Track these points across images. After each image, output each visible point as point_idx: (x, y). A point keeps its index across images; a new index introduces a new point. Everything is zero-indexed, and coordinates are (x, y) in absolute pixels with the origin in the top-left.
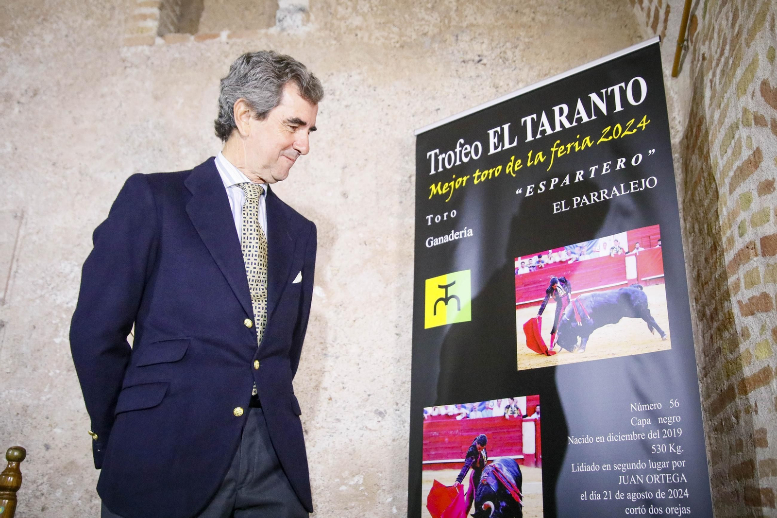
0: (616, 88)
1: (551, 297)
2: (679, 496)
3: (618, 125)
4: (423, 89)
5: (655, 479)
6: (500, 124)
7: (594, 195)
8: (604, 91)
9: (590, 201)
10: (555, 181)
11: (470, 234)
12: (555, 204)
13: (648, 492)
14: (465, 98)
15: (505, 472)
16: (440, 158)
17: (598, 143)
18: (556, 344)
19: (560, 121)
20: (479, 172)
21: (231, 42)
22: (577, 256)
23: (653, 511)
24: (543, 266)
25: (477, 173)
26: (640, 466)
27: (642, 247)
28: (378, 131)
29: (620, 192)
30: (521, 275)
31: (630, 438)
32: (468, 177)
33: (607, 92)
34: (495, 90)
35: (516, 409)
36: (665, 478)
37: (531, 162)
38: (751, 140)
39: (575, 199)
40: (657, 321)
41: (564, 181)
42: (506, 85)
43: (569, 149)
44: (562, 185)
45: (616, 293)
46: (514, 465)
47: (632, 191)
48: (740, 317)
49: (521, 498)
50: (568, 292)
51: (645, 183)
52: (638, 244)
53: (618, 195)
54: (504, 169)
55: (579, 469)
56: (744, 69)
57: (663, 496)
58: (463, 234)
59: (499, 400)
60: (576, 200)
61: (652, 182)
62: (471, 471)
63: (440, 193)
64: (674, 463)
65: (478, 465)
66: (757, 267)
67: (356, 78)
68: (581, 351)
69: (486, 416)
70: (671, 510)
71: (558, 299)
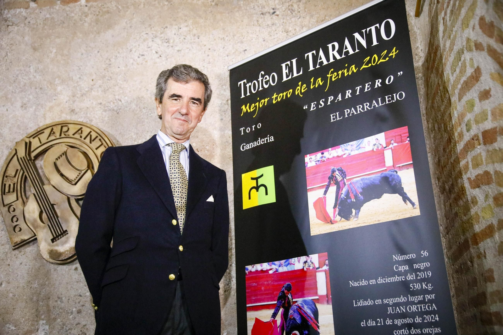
0: (373, 28)
1: (332, 182)
2: (432, 319)
3: (375, 56)
4: (234, 36)
5: (414, 308)
6: (290, 59)
7: (360, 107)
8: (364, 31)
9: (357, 111)
10: (331, 98)
11: (272, 140)
12: (331, 115)
13: (409, 318)
14: (264, 41)
15: (306, 308)
16: (248, 85)
17: (361, 70)
18: (338, 216)
19: (333, 54)
20: (276, 95)
21: (89, 5)
22: (350, 152)
23: (413, 331)
24: (325, 160)
26: (402, 299)
27: (396, 143)
29: (378, 104)
30: (310, 167)
31: (394, 280)
32: (269, 98)
33: (366, 31)
34: (286, 34)
35: (311, 263)
36: (421, 307)
37: (313, 86)
38: (473, 61)
39: (346, 111)
40: (409, 195)
41: (338, 98)
42: (294, 30)
43: (340, 75)
44: (336, 101)
45: (378, 176)
46: (312, 303)
47: (387, 103)
48: (470, 190)
49: (318, 327)
50: (344, 178)
51: (396, 97)
52: (392, 141)
53: (377, 106)
54: (294, 92)
55: (359, 304)
56: (467, 8)
57: (420, 320)
58: (267, 140)
59: (299, 258)
61: (401, 96)
62: (281, 310)
63: (249, 111)
64: (427, 297)
65: (286, 305)
66: (480, 153)
67: (184, 29)
68: (356, 219)
69: (290, 270)
70: (426, 331)
71: (337, 183)
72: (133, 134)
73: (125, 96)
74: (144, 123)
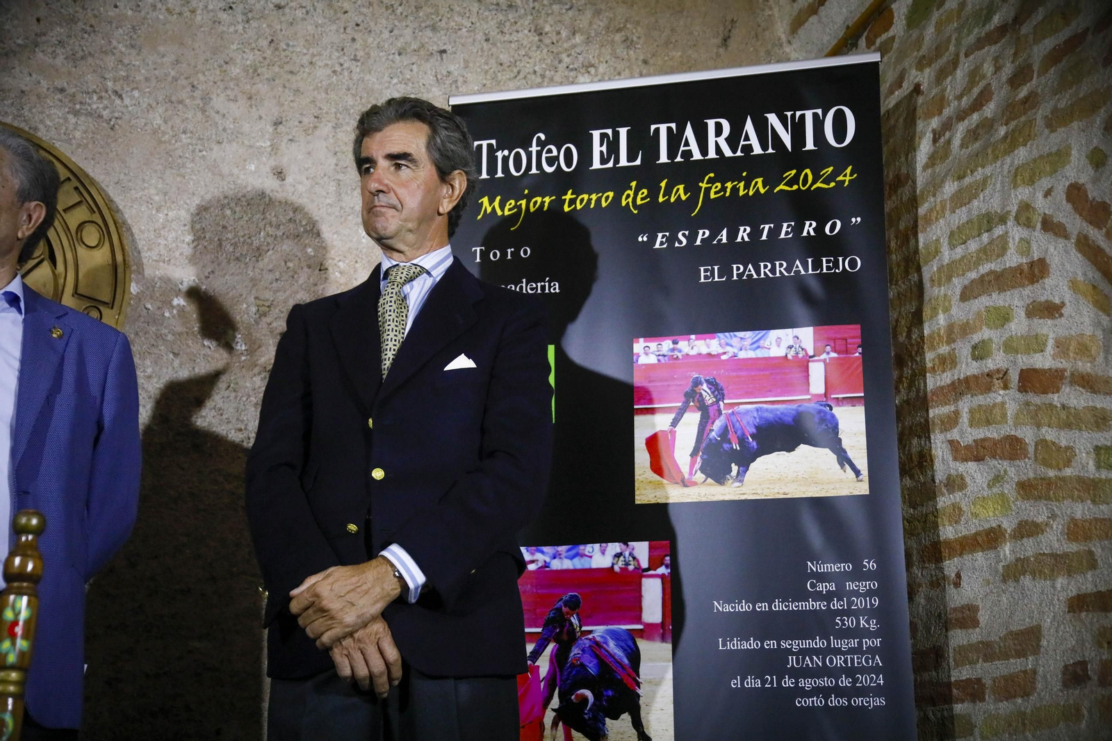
0: (809, 115)
1: (692, 404)
2: (870, 683)
3: (808, 171)
5: (839, 661)
6: (614, 126)
7: (766, 267)
8: (789, 114)
9: (758, 273)
10: (704, 233)
11: (555, 289)
12: (702, 269)
13: (828, 678)
15: (612, 646)
16: (500, 155)
17: (775, 191)
18: (699, 472)
19: (716, 142)
20: (572, 194)
22: (736, 351)
23: (834, 702)
24: (680, 357)
25: (569, 196)
26: (819, 643)
27: (835, 352)
28: (338, 68)
29: (806, 269)
30: (643, 365)
31: (806, 607)
32: (554, 198)
33: (793, 116)
35: (631, 559)
36: (852, 660)
37: (664, 196)
39: (735, 266)
41: (719, 237)
43: (728, 190)
44: (715, 242)
45: (793, 410)
46: (626, 637)
47: (825, 271)
48: (951, 463)
49: (638, 684)
50: (719, 400)
51: (844, 264)
52: (828, 347)
53: (803, 272)
54: (617, 199)
55: (730, 646)
57: (849, 683)
58: (543, 288)
59: (604, 545)
60: (737, 269)
61: (853, 264)
63: (499, 213)
64: (866, 642)
65: (565, 637)
66: (1003, 403)
68: (737, 484)
69: (579, 566)
70: (859, 701)
71: (703, 408)
72: (153, 191)
73: (132, 89)
74: (182, 171)
